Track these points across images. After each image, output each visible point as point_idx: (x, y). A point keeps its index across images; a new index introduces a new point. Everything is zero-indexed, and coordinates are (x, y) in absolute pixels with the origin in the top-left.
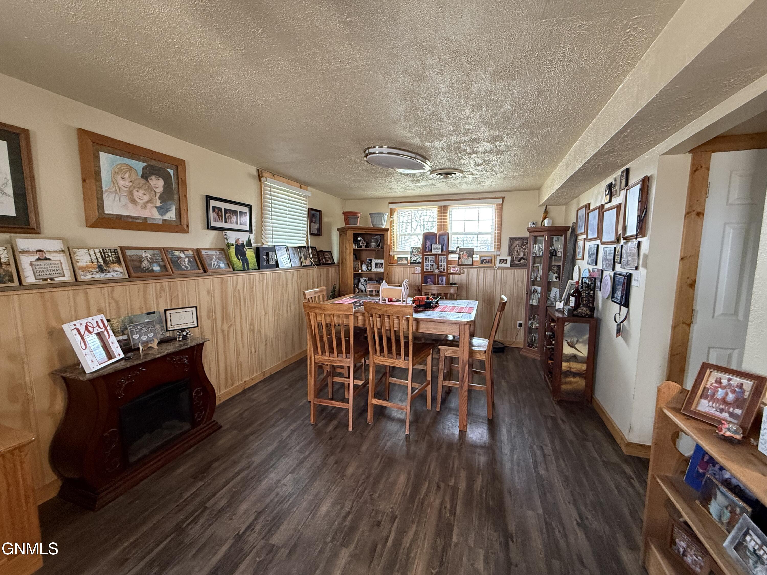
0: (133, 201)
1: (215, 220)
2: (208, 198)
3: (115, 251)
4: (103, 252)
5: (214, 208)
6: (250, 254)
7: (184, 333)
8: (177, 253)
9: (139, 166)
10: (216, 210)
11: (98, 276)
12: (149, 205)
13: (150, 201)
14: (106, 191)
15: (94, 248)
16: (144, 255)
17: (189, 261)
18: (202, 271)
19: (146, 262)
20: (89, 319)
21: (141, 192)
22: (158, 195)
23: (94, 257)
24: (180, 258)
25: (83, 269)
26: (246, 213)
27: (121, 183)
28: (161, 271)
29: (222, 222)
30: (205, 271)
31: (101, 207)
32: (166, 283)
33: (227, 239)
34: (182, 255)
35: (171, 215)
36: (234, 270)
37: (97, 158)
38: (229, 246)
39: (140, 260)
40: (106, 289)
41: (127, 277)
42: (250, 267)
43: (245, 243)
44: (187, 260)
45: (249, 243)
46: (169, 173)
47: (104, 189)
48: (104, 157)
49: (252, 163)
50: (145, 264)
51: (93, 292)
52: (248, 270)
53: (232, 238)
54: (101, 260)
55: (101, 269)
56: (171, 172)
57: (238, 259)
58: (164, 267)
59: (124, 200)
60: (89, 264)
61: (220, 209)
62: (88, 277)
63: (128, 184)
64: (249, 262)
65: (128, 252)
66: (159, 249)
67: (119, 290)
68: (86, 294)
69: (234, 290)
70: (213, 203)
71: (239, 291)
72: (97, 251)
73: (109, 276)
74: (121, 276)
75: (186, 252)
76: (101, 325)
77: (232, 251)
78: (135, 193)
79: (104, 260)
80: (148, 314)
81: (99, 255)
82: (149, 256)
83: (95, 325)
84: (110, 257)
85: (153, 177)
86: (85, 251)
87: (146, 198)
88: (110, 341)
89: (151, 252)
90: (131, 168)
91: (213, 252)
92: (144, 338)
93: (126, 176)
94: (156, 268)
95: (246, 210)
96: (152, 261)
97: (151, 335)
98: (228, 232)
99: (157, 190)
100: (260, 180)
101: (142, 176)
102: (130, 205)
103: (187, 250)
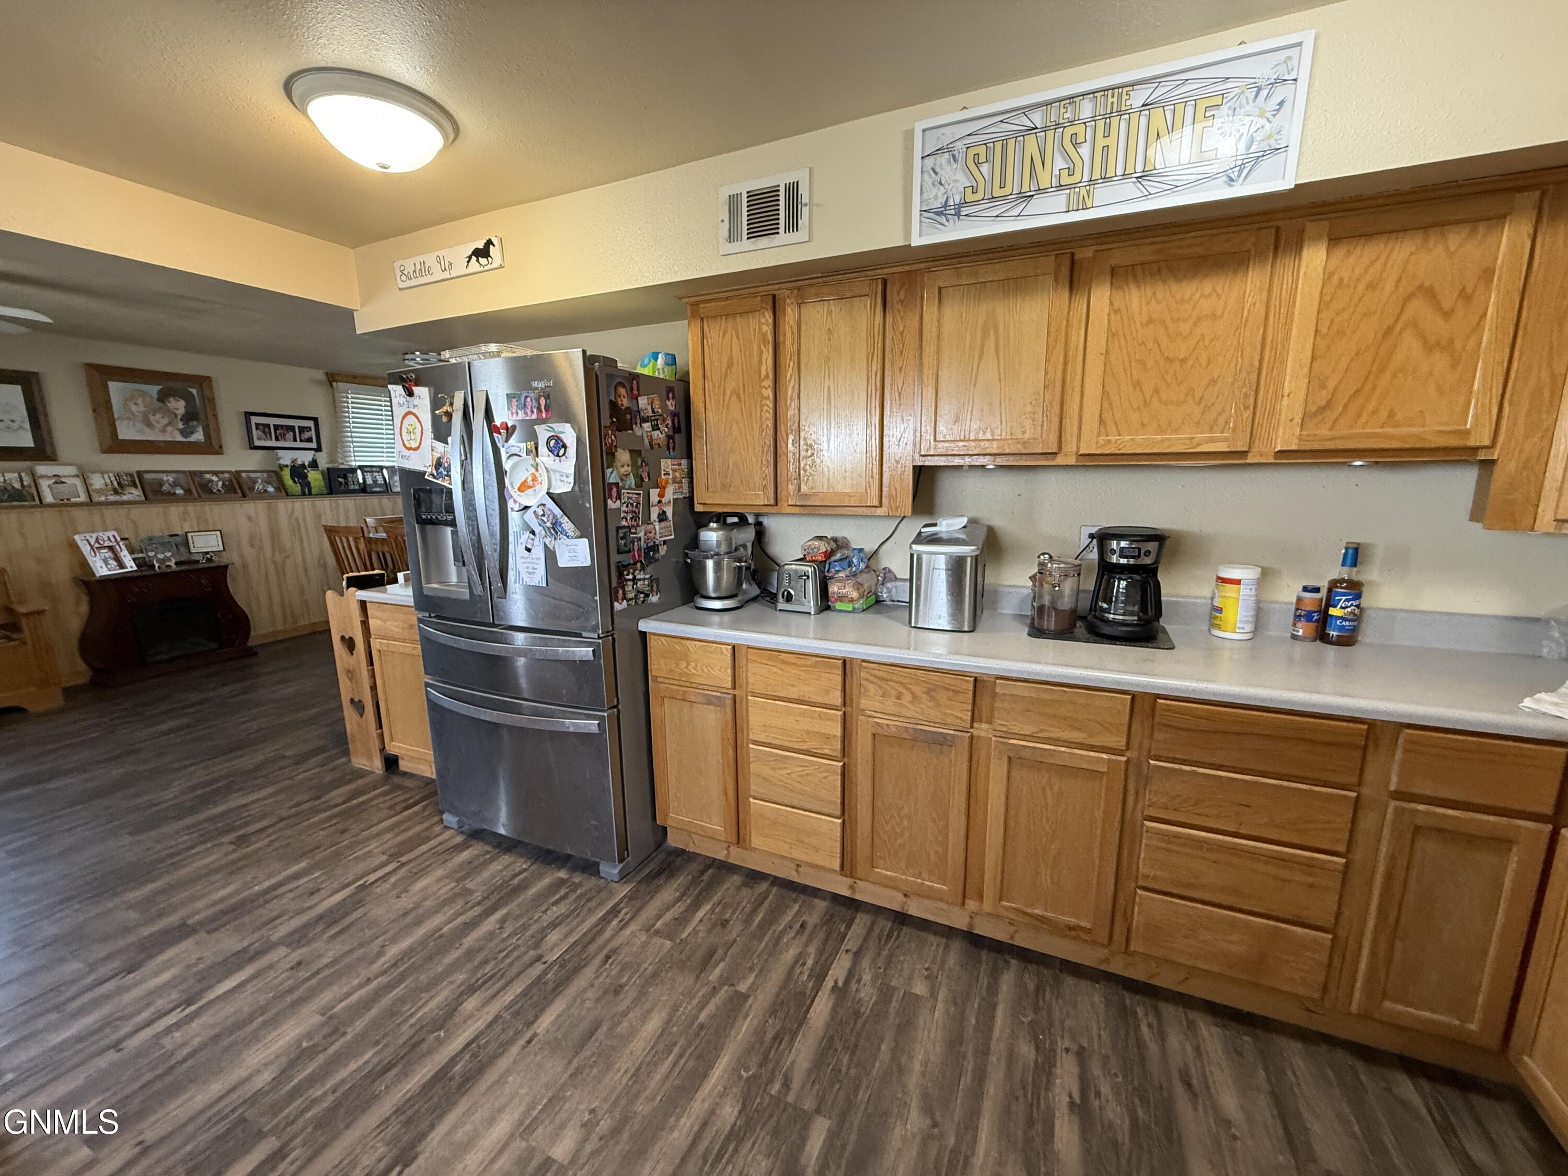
0: (149, 425)
1: (259, 439)
2: (248, 415)
3: (131, 475)
4: (118, 476)
5: (257, 425)
6: (314, 477)
7: (208, 556)
8: (208, 476)
9: (153, 390)
10: (261, 427)
11: (112, 498)
12: (169, 429)
13: (169, 424)
14: (119, 418)
15: (107, 473)
16: (165, 478)
17: (224, 485)
18: (240, 495)
19: (167, 485)
20: (101, 534)
21: (158, 416)
22: (179, 417)
23: (108, 481)
24: (212, 481)
25: (99, 492)
26: (310, 428)
27: (134, 408)
28: (185, 494)
29: (271, 439)
30: (244, 496)
31: (114, 433)
32: (191, 507)
33: (278, 459)
34: (215, 478)
35: (199, 436)
36: (287, 494)
37: (106, 388)
38: (281, 467)
39: (161, 483)
40: (122, 510)
41: (143, 499)
42: (313, 491)
43: (306, 464)
44: (220, 483)
45: (314, 464)
46: (191, 393)
47: (116, 416)
48: (114, 387)
49: (318, 367)
50: (166, 487)
51: (109, 512)
52: (310, 494)
53: (286, 458)
54: (115, 483)
55: (116, 492)
56: (194, 391)
57: (295, 482)
58: (188, 491)
59: (139, 425)
60: (103, 487)
61: (268, 426)
62: (103, 498)
63: (142, 408)
64: (312, 485)
65: (147, 476)
66: (184, 472)
67: (136, 512)
68: (102, 514)
69: (290, 517)
70: (255, 420)
71: (297, 519)
72: (111, 475)
73: (125, 498)
74: (138, 499)
75: (220, 475)
76: (113, 539)
77: (286, 474)
78: (152, 418)
79: (119, 484)
80: (170, 536)
81: (113, 479)
82: (171, 479)
83: (106, 539)
84: (126, 480)
85: (171, 399)
86: (100, 475)
87: (165, 421)
88: (122, 554)
89: (174, 475)
90: (143, 393)
91: (258, 475)
92: (160, 556)
93: (140, 401)
94: (179, 491)
95: (310, 424)
96: (175, 484)
97: (169, 554)
98: (279, 452)
99: (177, 412)
100: (331, 386)
101: (159, 400)
102: (146, 429)
103: (223, 472)
